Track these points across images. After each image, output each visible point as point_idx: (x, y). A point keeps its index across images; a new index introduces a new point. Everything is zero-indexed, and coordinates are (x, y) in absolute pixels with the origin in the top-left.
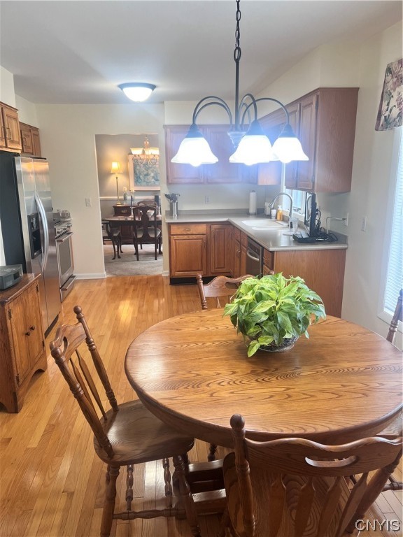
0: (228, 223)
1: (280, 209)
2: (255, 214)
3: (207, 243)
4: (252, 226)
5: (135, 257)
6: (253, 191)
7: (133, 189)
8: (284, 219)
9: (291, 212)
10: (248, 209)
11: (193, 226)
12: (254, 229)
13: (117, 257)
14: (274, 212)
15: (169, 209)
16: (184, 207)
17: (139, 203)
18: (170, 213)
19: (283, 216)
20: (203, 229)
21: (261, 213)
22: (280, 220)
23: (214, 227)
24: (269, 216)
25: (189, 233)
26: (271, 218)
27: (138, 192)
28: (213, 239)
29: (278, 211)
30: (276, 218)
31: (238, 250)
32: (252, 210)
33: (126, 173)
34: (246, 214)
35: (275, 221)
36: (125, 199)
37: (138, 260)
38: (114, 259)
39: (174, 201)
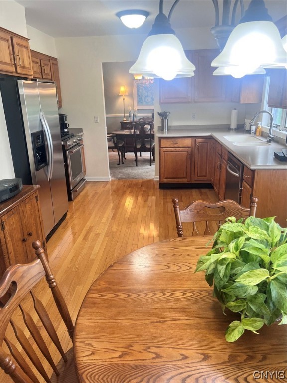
0: (211, 138)
1: (259, 125)
2: (236, 129)
3: (191, 154)
4: (233, 141)
5: (135, 163)
6: (235, 109)
7: (136, 108)
8: (262, 134)
9: (270, 129)
10: (230, 125)
11: (179, 140)
12: (235, 144)
13: (121, 162)
14: (253, 128)
15: (161, 125)
16: (174, 123)
17: (139, 119)
18: (161, 129)
19: (262, 132)
20: (188, 142)
21: (241, 129)
22: (259, 136)
23: (199, 140)
24: (249, 132)
25: (176, 146)
26: (250, 133)
27: (139, 110)
28: (197, 151)
29: (257, 127)
30: (255, 133)
31: (218, 163)
32: (233, 126)
33: (131, 95)
34: (227, 129)
35: (253, 136)
36: (130, 116)
37: (137, 166)
38: (119, 164)
39: (165, 118)
